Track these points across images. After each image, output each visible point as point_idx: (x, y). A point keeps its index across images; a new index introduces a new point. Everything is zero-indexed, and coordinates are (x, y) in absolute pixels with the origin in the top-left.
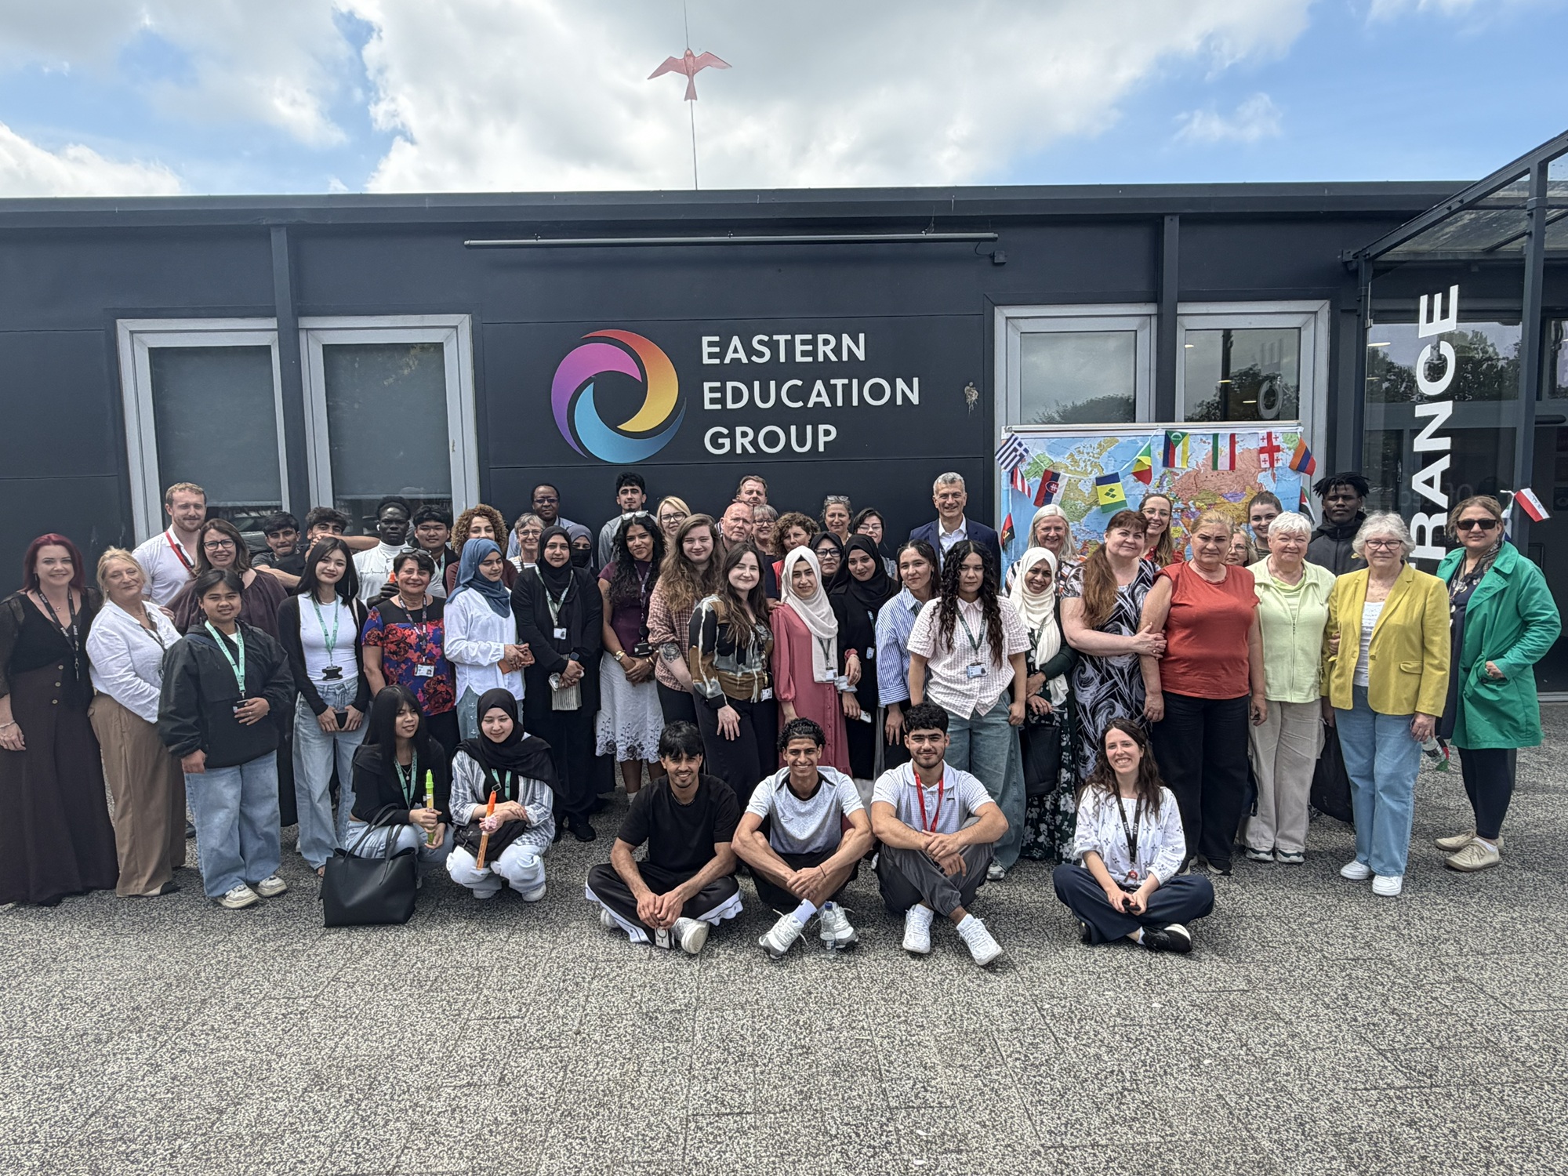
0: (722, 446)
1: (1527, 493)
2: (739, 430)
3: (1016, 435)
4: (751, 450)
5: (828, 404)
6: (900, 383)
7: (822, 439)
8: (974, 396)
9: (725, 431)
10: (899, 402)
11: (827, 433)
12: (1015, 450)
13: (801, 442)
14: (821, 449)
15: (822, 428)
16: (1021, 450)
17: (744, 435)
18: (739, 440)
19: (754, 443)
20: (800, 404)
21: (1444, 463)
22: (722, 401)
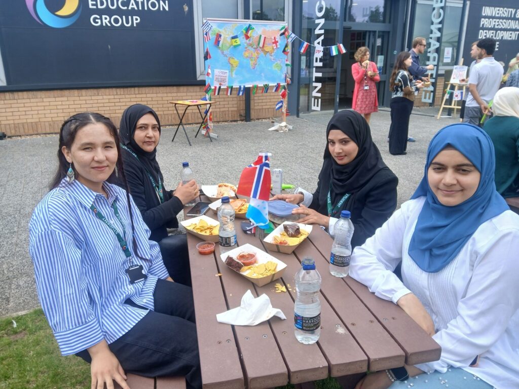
0: (97, 23)
1: (341, 45)
2: (104, 17)
3: (208, 21)
4: (109, 25)
5: (136, 8)
6: (161, 3)
7: (135, 22)
8: (186, 8)
9: (98, 17)
10: (161, 9)
11: (137, 19)
12: (208, 26)
13: (128, 23)
14: (135, 25)
15: (134, 17)
16: (210, 26)
17: (106, 19)
18: (104, 21)
19: (110, 22)
20: (126, 8)
21: (322, 37)
22: (96, 5)
